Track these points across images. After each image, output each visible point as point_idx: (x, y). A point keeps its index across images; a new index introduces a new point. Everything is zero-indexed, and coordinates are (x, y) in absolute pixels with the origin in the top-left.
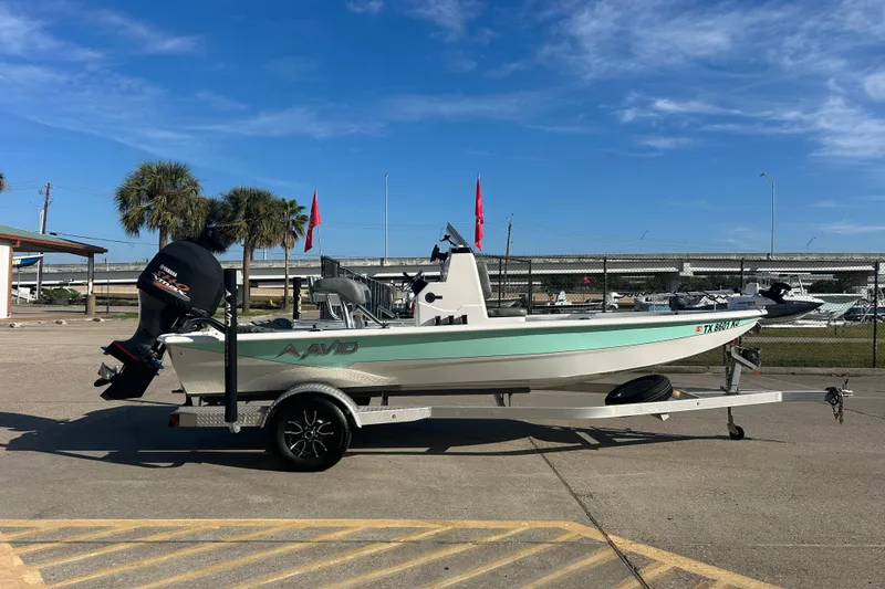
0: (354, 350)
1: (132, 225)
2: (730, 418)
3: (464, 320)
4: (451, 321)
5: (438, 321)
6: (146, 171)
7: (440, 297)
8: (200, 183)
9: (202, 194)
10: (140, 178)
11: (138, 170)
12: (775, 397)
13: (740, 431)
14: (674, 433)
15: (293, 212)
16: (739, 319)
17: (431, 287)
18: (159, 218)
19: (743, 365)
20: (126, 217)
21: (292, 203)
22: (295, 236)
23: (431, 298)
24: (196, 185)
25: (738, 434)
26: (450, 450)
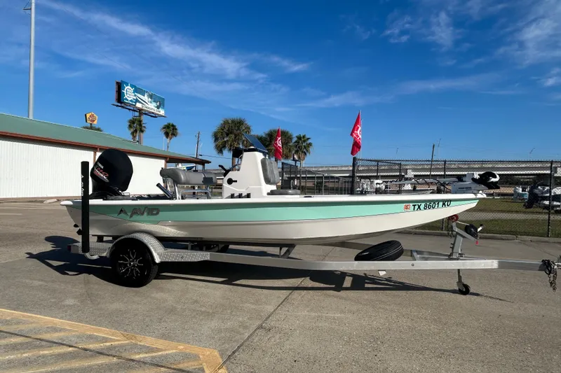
0: (157, 213)
1: (220, 150)
2: (460, 277)
3: (248, 196)
4: (240, 196)
5: (232, 196)
6: (226, 122)
7: (236, 181)
8: (251, 128)
9: (252, 133)
10: (223, 127)
11: (222, 122)
12: (492, 264)
13: (467, 287)
14: (421, 284)
15: (304, 141)
16: (451, 201)
17: (231, 175)
18: (231, 146)
19: (464, 237)
20: (216, 146)
21: (304, 137)
22: (305, 154)
23: (230, 181)
24: (249, 128)
25: (464, 290)
26: (238, 282)
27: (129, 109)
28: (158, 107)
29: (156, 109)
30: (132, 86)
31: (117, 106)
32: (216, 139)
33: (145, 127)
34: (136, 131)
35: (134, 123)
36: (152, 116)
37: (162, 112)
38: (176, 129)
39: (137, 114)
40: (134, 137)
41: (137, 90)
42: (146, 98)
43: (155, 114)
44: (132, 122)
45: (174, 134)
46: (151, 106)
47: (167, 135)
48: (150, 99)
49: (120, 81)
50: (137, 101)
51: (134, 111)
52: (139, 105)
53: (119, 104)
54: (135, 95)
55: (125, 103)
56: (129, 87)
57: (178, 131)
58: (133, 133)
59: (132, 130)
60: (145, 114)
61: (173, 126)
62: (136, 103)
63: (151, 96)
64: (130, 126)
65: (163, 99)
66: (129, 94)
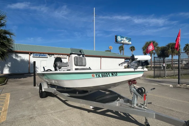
0: (44, 76)
20: (143, 52)
26: (67, 102)
27: (120, 44)
28: (129, 41)
29: (128, 42)
30: (120, 36)
31: (116, 43)
32: (144, 50)
33: (124, 49)
34: (121, 50)
35: (120, 48)
36: (127, 45)
37: (130, 43)
38: (134, 48)
39: (122, 45)
40: (121, 52)
41: (122, 37)
42: (125, 39)
43: (128, 44)
44: (120, 47)
45: (134, 50)
46: (127, 41)
47: (131, 50)
48: (126, 39)
49: (116, 35)
50: (122, 40)
51: (121, 44)
52: (122, 42)
53: (116, 42)
54: (121, 39)
55: (118, 42)
56: (119, 37)
57: (135, 49)
58: (120, 51)
59: (120, 50)
60: (125, 44)
61: (133, 47)
62: (121, 41)
63: (126, 38)
64: (119, 49)
65: (131, 38)
66: (119, 39)
